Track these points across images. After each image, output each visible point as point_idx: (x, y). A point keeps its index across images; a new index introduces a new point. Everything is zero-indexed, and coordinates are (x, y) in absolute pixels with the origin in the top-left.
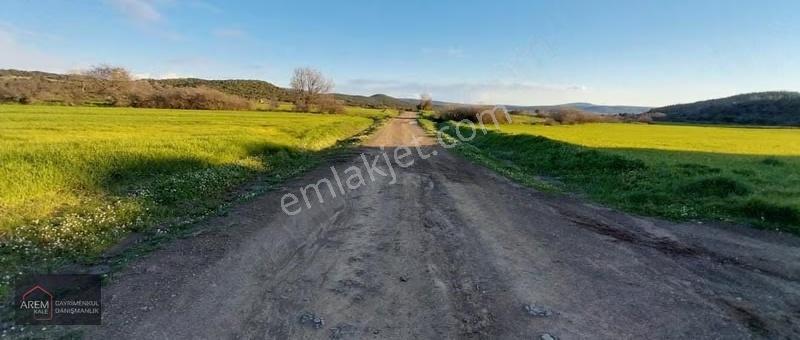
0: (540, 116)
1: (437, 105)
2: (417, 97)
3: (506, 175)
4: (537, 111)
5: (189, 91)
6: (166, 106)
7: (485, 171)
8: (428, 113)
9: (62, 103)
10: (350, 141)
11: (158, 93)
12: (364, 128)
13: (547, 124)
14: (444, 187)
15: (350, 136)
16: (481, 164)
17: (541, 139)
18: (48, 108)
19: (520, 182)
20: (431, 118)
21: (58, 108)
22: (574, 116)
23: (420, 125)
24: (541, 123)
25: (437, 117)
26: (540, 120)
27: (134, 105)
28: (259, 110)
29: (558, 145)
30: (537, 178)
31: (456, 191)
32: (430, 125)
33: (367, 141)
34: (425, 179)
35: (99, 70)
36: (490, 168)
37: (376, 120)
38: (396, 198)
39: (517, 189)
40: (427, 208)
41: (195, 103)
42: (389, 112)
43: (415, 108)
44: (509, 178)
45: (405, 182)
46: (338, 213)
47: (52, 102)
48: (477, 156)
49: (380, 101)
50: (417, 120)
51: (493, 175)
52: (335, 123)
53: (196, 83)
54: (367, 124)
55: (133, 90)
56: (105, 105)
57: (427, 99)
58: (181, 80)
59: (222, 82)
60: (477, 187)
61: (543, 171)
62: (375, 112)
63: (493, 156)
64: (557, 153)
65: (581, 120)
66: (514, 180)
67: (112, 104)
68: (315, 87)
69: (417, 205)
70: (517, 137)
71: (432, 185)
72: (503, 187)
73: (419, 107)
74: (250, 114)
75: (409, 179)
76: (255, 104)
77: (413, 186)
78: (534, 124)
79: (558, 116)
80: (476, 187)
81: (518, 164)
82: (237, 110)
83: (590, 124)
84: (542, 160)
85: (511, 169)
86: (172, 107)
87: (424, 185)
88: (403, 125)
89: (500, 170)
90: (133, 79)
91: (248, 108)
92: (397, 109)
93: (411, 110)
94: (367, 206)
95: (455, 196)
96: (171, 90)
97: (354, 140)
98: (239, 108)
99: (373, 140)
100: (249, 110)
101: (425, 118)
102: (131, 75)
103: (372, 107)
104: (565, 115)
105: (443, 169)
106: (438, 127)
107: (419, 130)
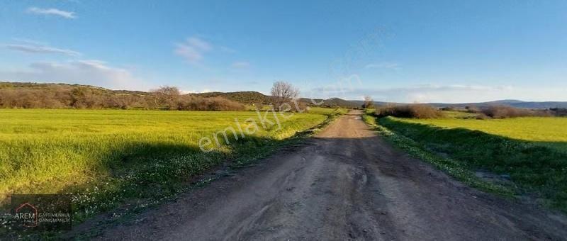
0: (470, 112)
1: (378, 104)
2: (363, 99)
3: (444, 171)
4: (467, 108)
5: (210, 100)
6: (196, 110)
7: (421, 164)
8: (371, 111)
9: (142, 108)
10: (305, 133)
11: (193, 102)
12: (319, 122)
13: (478, 118)
14: (377, 182)
15: (307, 129)
16: (417, 158)
17: (478, 134)
18: (135, 111)
19: (461, 179)
20: (373, 115)
21: (140, 111)
22: (505, 111)
23: (363, 120)
24: (473, 118)
25: (378, 114)
26: (471, 115)
27: (180, 109)
28: (250, 110)
29: (498, 140)
30: (480, 175)
31: (390, 187)
32: (371, 120)
33: (319, 133)
34: (359, 171)
35: (164, 88)
36: (425, 161)
37: (329, 116)
38: (326, 192)
39: (459, 189)
40: (356, 208)
41: (212, 107)
42: (340, 110)
43: (360, 107)
44: (448, 174)
45: (339, 174)
46: (267, 207)
47: (137, 108)
48: (412, 149)
49: (335, 103)
50: (361, 116)
51: (429, 170)
52: (298, 119)
53: (218, 94)
54: (322, 119)
55: (180, 100)
56: (165, 109)
57: (370, 100)
58: (210, 93)
59: (232, 93)
60: (413, 184)
61: (486, 167)
62: (329, 111)
63: (429, 149)
64: (498, 148)
65: (512, 115)
66: (455, 178)
67: (167, 109)
68: (286, 94)
69: (346, 203)
70: (451, 131)
71: (365, 178)
72: (442, 185)
73: (364, 106)
74: (244, 113)
75: (345, 171)
76: (248, 107)
77: (346, 178)
78: (465, 118)
79: (489, 112)
80: (410, 184)
81: (455, 158)
82: (237, 111)
83: (521, 118)
84: (482, 154)
85: (449, 164)
86: (200, 110)
87: (358, 177)
88: (350, 120)
89: (437, 164)
90: (181, 94)
91: (243, 109)
92: (347, 108)
93: (357, 109)
94: (296, 200)
95: (389, 195)
96: (200, 99)
97: (309, 132)
98: (238, 109)
99: (324, 132)
100: (245, 111)
101: (368, 114)
102: (180, 91)
103: (329, 107)
104: (496, 111)
105: (377, 160)
106: (378, 122)
107: (362, 125)
